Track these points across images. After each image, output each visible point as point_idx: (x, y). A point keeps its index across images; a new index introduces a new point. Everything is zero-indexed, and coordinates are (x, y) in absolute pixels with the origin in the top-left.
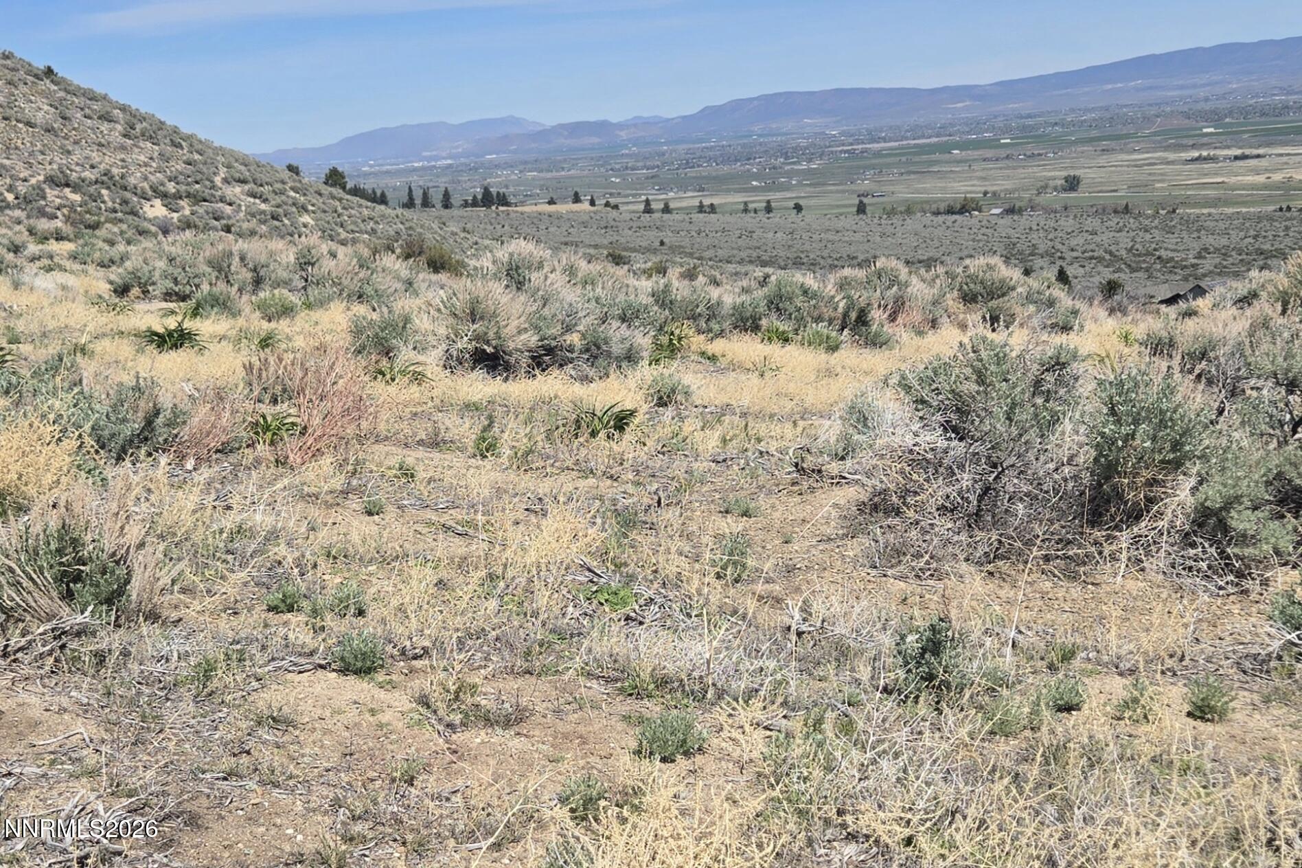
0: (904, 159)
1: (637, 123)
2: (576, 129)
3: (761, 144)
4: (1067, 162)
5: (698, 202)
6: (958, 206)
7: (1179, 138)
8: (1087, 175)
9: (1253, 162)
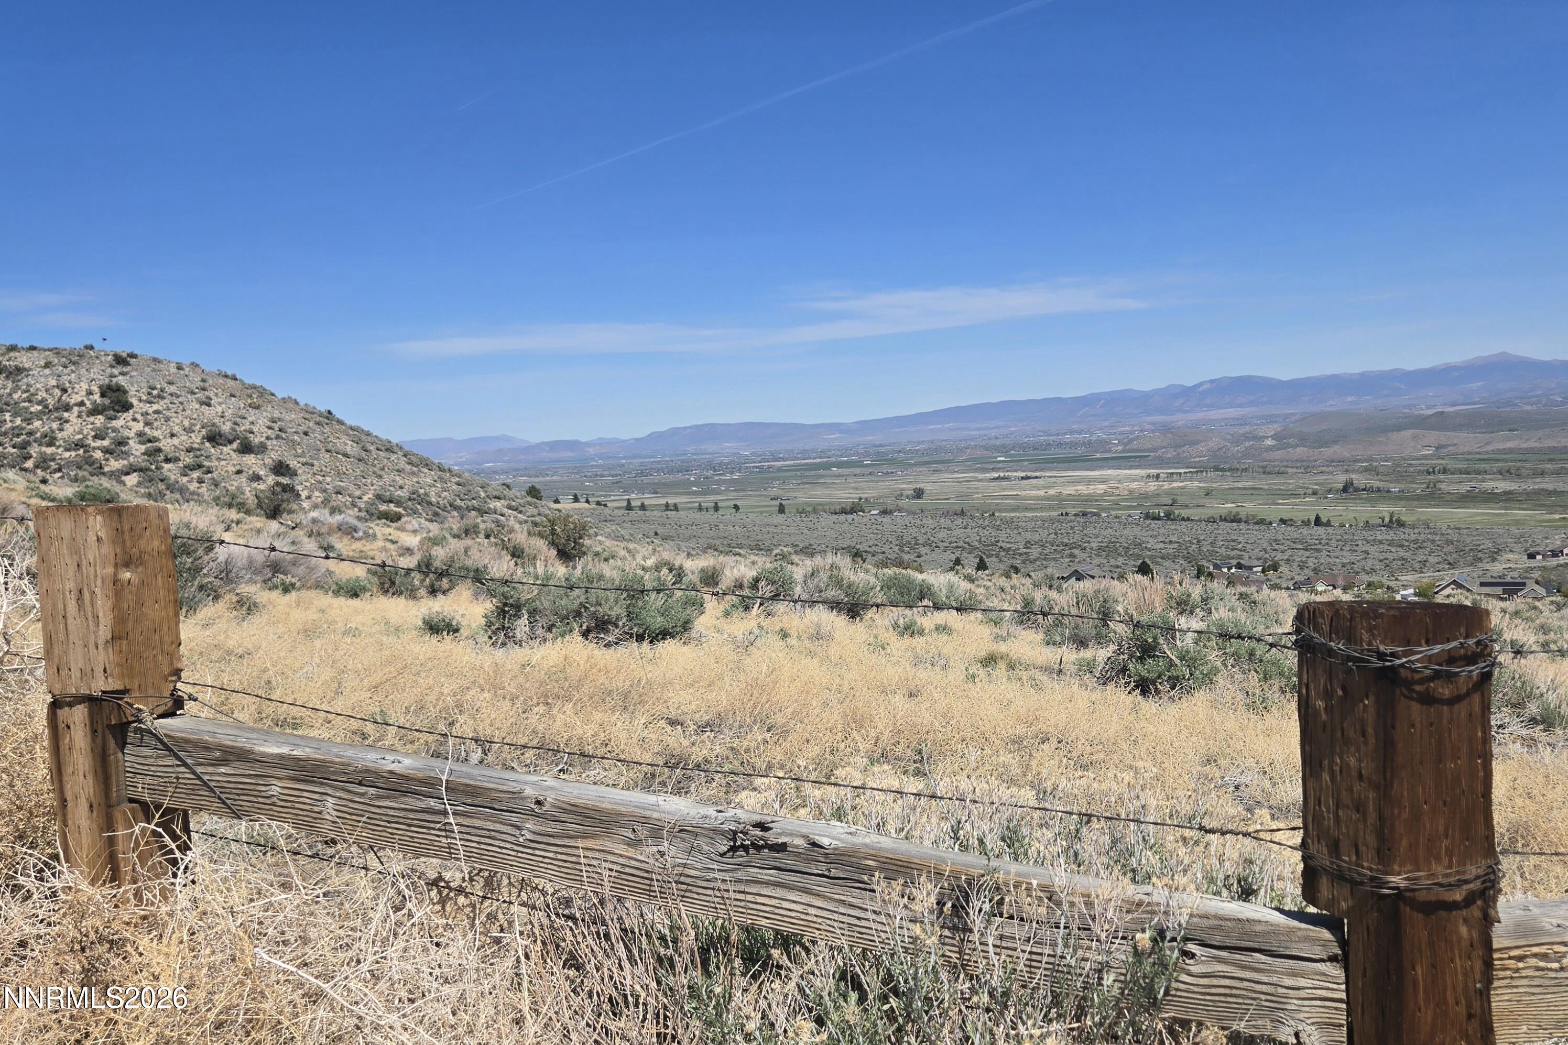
0: (799, 473)
1: (601, 442)
3: (694, 460)
4: (912, 479)
5: (663, 501)
6: (848, 508)
7: (981, 463)
8: (927, 487)
9: (1034, 481)
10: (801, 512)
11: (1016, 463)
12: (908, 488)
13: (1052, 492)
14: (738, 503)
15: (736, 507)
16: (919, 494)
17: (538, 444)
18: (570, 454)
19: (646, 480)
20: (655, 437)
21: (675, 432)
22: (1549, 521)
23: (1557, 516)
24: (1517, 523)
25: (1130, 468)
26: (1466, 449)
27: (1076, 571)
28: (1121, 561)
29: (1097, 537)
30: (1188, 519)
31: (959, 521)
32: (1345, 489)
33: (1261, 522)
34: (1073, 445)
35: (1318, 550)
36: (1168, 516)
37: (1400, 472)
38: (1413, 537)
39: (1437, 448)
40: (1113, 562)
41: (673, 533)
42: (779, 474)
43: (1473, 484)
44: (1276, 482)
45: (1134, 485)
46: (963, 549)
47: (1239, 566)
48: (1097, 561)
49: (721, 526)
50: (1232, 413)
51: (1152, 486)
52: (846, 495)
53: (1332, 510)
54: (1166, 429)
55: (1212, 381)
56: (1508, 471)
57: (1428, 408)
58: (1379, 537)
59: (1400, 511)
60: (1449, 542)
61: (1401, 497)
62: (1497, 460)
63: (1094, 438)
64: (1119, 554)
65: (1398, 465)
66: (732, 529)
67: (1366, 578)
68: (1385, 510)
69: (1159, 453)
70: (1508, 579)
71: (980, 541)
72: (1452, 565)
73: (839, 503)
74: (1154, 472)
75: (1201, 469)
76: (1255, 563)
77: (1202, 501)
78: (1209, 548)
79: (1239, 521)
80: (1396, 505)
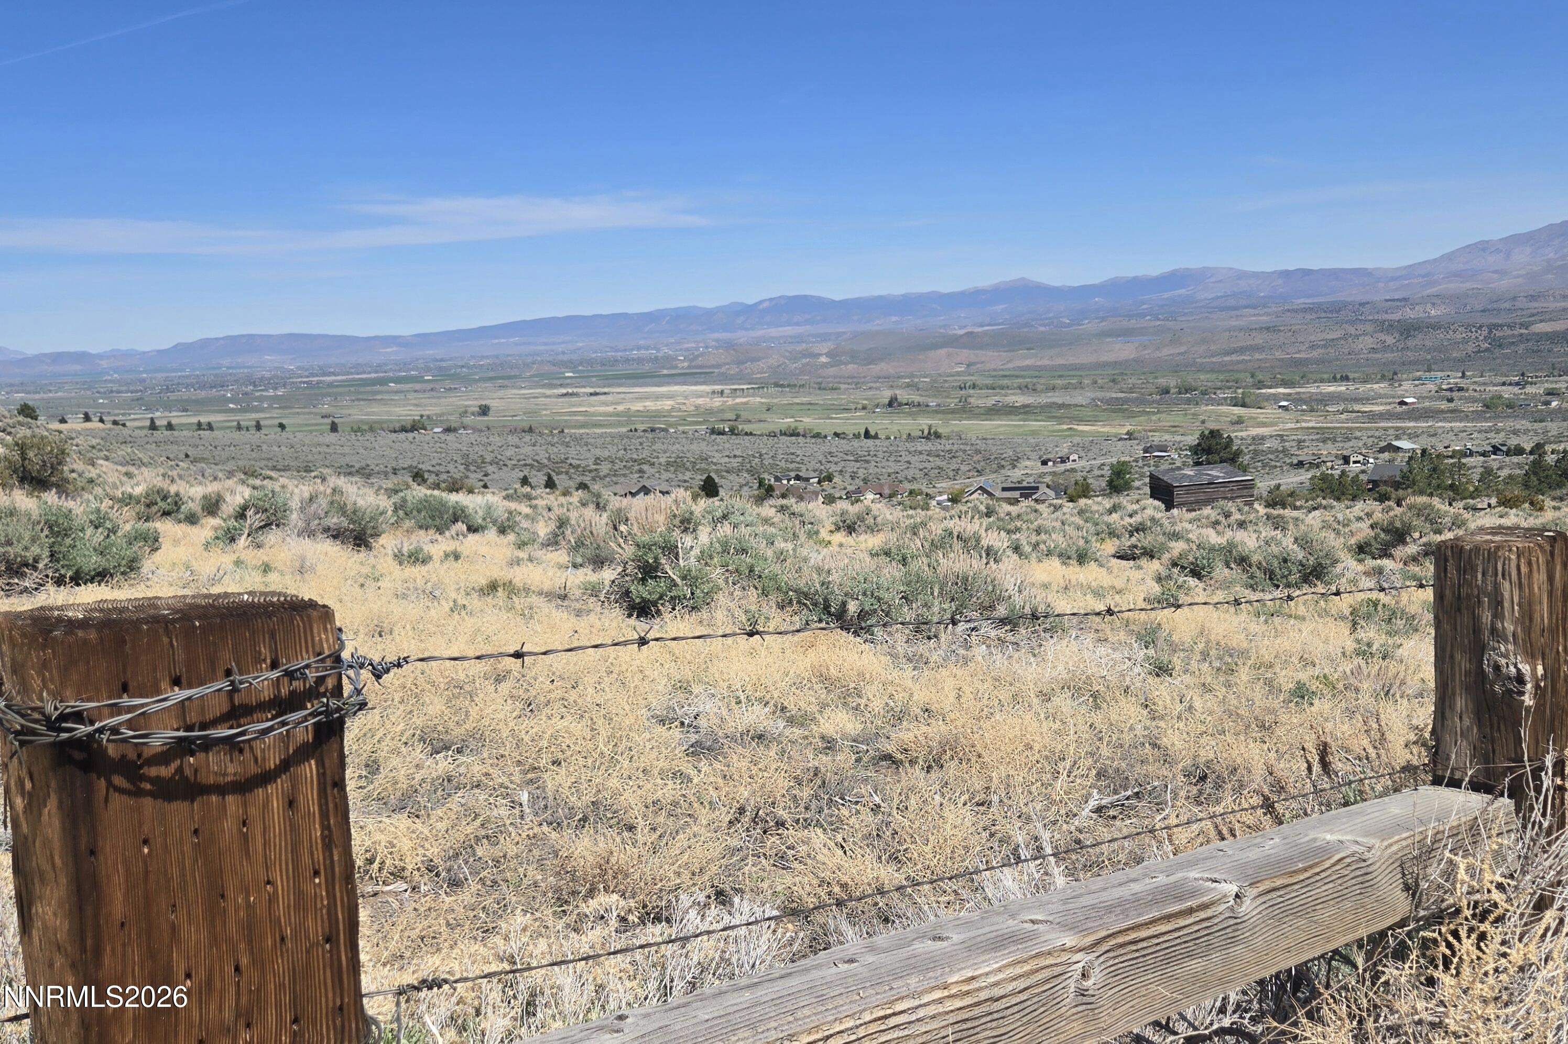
0: (352, 389)
1: (114, 355)
2: (57, 358)
3: (230, 374)
4: (476, 395)
5: (194, 420)
6: (409, 426)
7: (550, 379)
8: (493, 404)
9: (602, 397)
10: (357, 430)
11: (583, 379)
12: (473, 404)
13: (620, 408)
14: (284, 422)
15: (282, 426)
16: (484, 411)
17: (37, 356)
18: (78, 367)
19: (173, 396)
20: (181, 349)
21: (205, 343)
22: (1059, 431)
23: (1065, 427)
24: (1034, 433)
25: (696, 384)
26: (993, 366)
27: (644, 486)
28: (688, 475)
29: (665, 452)
30: (751, 434)
31: (527, 438)
32: (890, 404)
33: (817, 436)
34: (640, 361)
35: (867, 462)
36: (732, 431)
37: (936, 389)
38: (948, 447)
39: (968, 366)
40: (680, 477)
41: (207, 454)
42: (331, 390)
43: (997, 398)
44: (829, 398)
45: (700, 401)
46: (532, 466)
47: (798, 478)
48: (665, 476)
49: (264, 447)
50: (789, 330)
51: (717, 402)
52: (406, 412)
53: (881, 424)
54: (729, 346)
55: (771, 300)
56: (1026, 387)
57: (961, 328)
58: (920, 449)
59: (937, 423)
60: (978, 452)
61: (940, 411)
62: (1017, 377)
63: (660, 355)
64: (687, 469)
65: (935, 381)
66: (276, 449)
67: (908, 486)
68: (924, 422)
69: (723, 370)
70: (1025, 484)
71: (549, 459)
72: (980, 473)
73: (399, 421)
74: (718, 388)
75: (762, 386)
76: (812, 474)
77: (763, 417)
78: (771, 461)
79: (798, 435)
80: (933, 419)
